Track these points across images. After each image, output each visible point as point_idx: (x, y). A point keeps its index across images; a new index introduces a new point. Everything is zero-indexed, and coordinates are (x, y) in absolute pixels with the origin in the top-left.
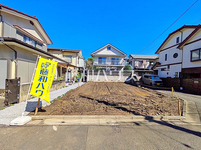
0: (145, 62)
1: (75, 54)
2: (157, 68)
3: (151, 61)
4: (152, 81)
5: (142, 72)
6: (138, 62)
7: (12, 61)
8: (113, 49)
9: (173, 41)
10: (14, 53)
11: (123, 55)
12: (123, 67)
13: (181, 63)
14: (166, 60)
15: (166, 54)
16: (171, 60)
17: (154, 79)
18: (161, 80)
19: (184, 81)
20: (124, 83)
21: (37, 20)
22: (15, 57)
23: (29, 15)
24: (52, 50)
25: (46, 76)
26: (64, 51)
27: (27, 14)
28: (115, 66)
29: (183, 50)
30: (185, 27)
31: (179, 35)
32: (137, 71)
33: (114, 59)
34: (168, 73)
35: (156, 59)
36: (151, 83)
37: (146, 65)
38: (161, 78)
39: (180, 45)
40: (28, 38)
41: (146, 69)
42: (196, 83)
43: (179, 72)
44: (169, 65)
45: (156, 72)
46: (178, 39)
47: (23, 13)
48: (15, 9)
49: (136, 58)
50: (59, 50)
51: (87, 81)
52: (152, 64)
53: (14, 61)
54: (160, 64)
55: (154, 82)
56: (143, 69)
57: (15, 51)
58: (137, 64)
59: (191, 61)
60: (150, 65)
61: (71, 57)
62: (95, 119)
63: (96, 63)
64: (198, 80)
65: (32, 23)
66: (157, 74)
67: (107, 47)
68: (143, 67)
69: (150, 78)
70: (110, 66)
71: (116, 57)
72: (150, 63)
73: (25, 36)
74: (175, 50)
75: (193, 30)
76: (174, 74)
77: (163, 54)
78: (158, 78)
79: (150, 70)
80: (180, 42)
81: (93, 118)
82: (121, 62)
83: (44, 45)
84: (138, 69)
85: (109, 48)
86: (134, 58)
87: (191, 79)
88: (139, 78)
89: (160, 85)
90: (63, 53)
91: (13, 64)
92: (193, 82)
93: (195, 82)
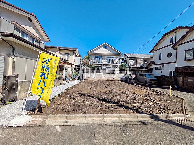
0: (139, 61)
1: (72, 53)
2: (151, 67)
3: (145, 60)
4: (147, 79)
5: (136, 71)
6: (132, 61)
7: (9, 57)
8: (109, 48)
9: (167, 41)
10: (12, 49)
11: (118, 54)
12: (118, 65)
13: (175, 62)
14: (160, 59)
15: (160, 54)
16: (165, 59)
17: (149, 77)
18: (156, 79)
19: (178, 79)
20: (120, 81)
21: (35, 17)
22: (12, 53)
23: (27, 12)
24: (49, 47)
25: (47, 72)
26: (61, 49)
27: (26, 11)
28: (111, 65)
29: (177, 49)
30: (179, 28)
31: (173, 35)
32: (132, 70)
33: (110, 58)
34: (162, 72)
35: (149, 58)
36: (146, 81)
37: (140, 64)
38: (155, 77)
39: (175, 45)
40: (26, 35)
41: (140, 68)
42: (190, 82)
43: (173, 71)
44: (163, 64)
45: (151, 70)
46: (172, 39)
47: (21, 9)
48: (14, 5)
49: (131, 57)
50: (56, 48)
51: (84, 79)
52: (146, 62)
53: (11, 57)
54: (154, 63)
55: (149, 80)
56: (138, 68)
57: (13, 47)
58: (132, 63)
59: (185, 60)
60: (144, 64)
61: (67, 54)
62: (99, 118)
63: (92, 61)
64: (192, 79)
65: (30, 20)
66: (151, 72)
67: (103, 46)
68: (138, 66)
69: (145, 77)
70: (106, 65)
71: (112, 56)
72: (144, 62)
73: (23, 32)
74: (169, 50)
75: (187, 30)
76: (169, 72)
77: (157, 53)
78: (153, 76)
79: (144, 69)
80: (174, 42)
81: (97, 117)
82: (116, 61)
83: (41, 43)
84: (133, 68)
85: (105, 47)
86: (129, 57)
87: (185, 78)
88: (134, 76)
89: (155, 83)
90: (60, 50)
91: (10, 60)
92: (188, 80)
93: (189, 80)
